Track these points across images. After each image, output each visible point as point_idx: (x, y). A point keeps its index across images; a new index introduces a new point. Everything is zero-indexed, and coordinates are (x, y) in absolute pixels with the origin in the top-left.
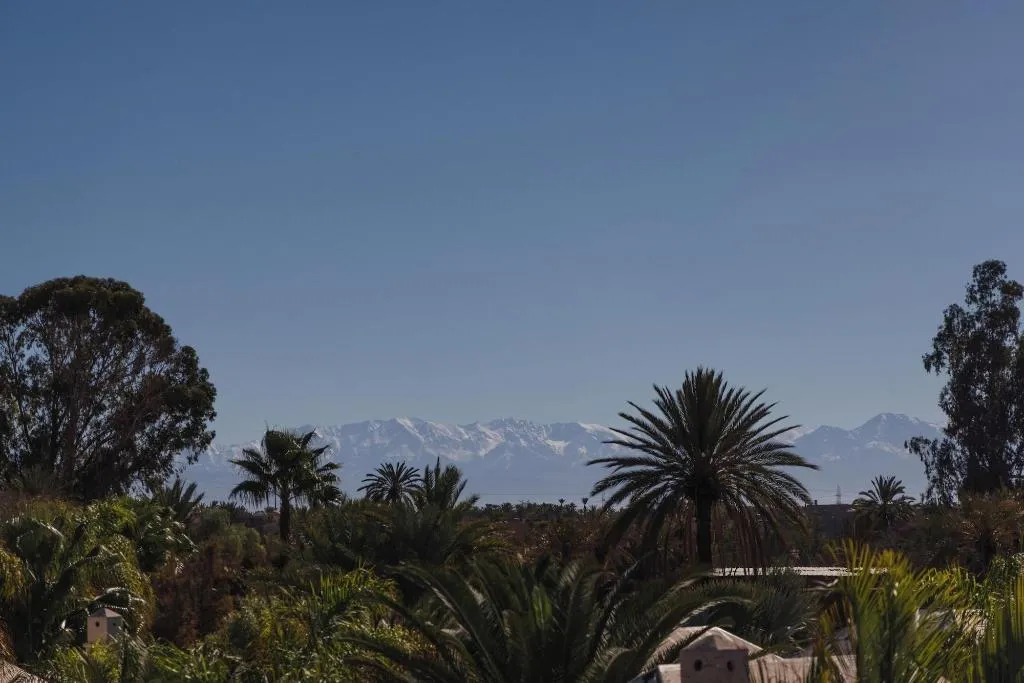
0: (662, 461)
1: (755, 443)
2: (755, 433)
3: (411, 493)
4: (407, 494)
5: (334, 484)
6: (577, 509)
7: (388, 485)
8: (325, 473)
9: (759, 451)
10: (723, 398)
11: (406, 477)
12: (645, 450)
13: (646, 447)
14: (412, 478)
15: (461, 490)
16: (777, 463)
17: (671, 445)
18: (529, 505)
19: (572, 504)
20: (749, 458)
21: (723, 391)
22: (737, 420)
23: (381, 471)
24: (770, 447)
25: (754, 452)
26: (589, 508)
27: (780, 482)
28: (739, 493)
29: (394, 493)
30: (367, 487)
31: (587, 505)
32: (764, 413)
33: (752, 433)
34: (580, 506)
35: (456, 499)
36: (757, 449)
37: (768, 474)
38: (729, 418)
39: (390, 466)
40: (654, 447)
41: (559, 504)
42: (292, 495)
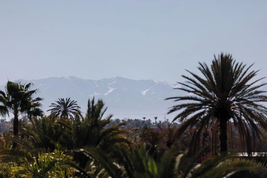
0: (202, 98)
1: (250, 90)
2: (249, 86)
3: (73, 113)
4: (71, 114)
5: (39, 108)
6: (152, 122)
7: (62, 109)
8: (36, 102)
9: (252, 94)
10: (234, 68)
11: (70, 105)
12: (195, 93)
13: (196, 92)
14: (73, 106)
15: (104, 111)
16: (260, 101)
17: (207, 91)
18: (129, 120)
19: (149, 120)
20: (247, 98)
21: (233, 64)
22: (241, 78)
23: (58, 102)
24: (257, 92)
25: (249, 95)
26: (158, 122)
27: (262, 110)
28: (241, 115)
29: (65, 113)
30: (52, 110)
31: (157, 120)
32: (253, 75)
33: (247, 86)
34: (153, 121)
35: (102, 116)
36: (250, 93)
37: (256, 106)
38: (236, 78)
39: (63, 100)
40: (199, 92)
41: (143, 120)
42: (19, 113)
